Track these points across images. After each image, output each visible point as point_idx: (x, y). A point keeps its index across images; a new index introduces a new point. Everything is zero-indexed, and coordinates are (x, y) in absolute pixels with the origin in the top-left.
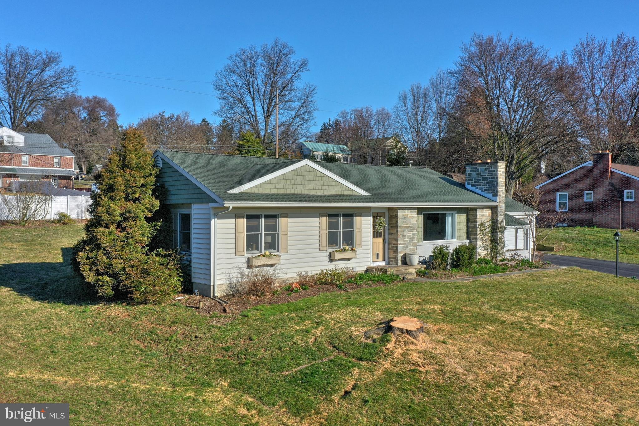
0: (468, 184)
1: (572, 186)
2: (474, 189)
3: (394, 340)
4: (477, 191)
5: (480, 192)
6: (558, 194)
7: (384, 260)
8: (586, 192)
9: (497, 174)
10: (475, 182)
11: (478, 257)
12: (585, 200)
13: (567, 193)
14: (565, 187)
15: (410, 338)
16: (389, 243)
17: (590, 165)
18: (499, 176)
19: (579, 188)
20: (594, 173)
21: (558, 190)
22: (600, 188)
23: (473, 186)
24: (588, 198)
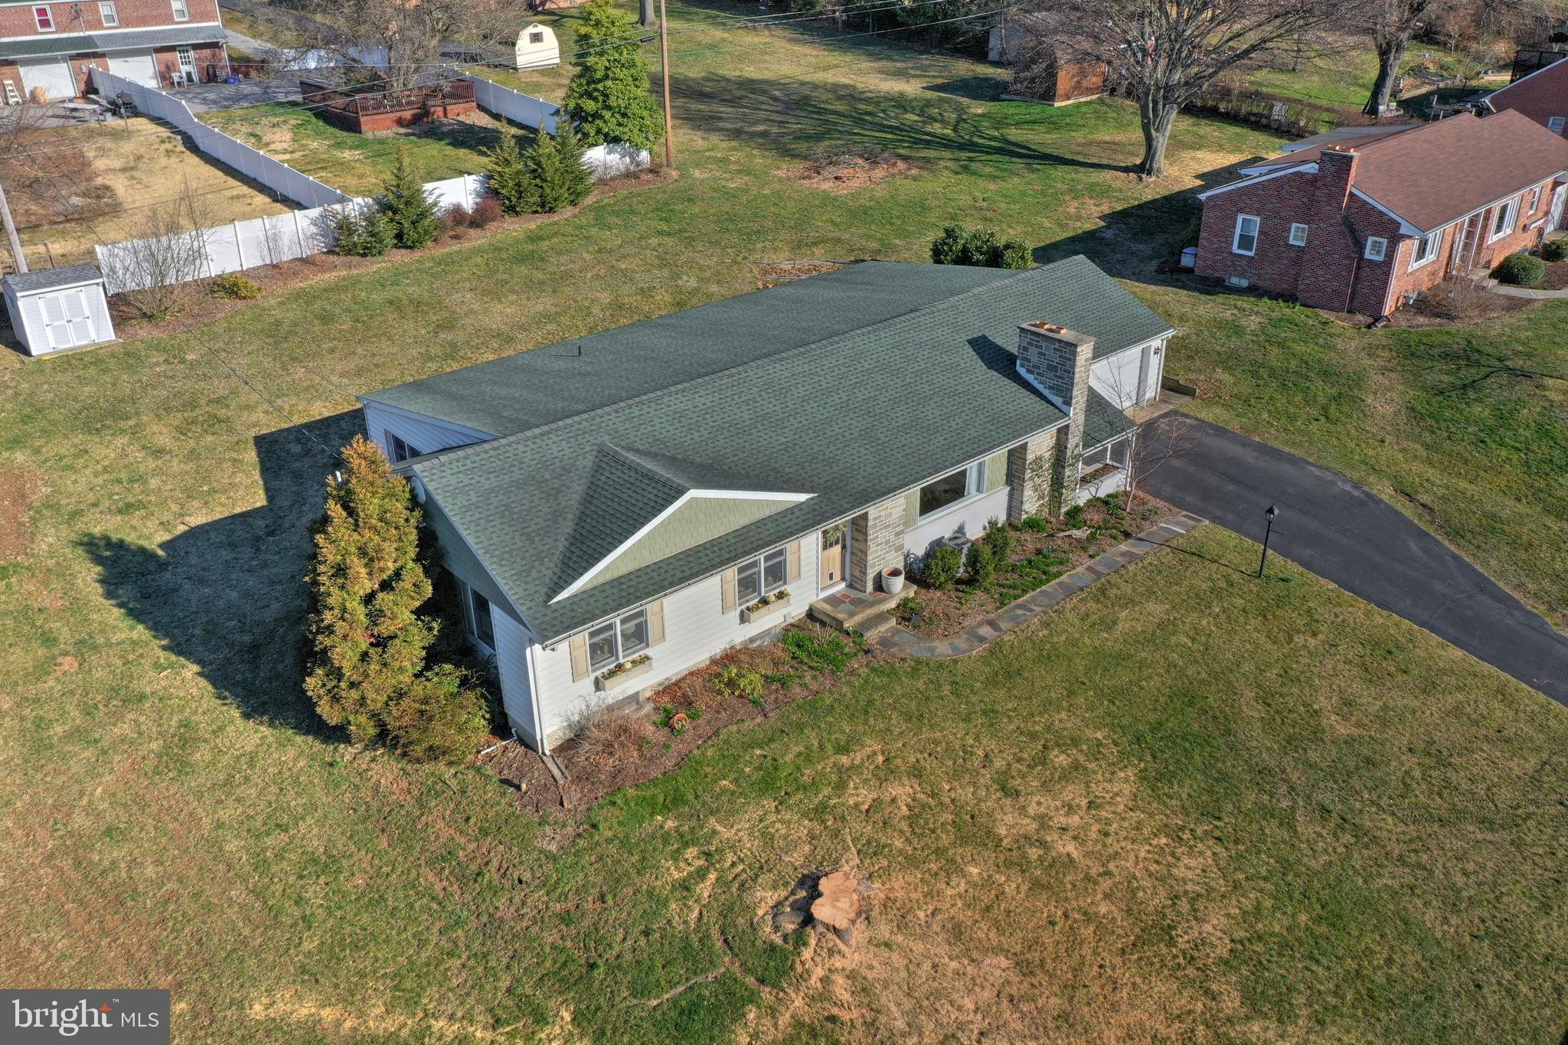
0: (1022, 365)
1: (1270, 206)
2: (1030, 378)
3: (813, 942)
4: (1036, 384)
5: (1040, 387)
6: (1240, 217)
7: (843, 579)
8: (1294, 225)
9: (1073, 366)
10: (1035, 367)
11: (1024, 516)
12: (1291, 241)
13: (1258, 219)
14: (1256, 206)
15: (838, 941)
16: (852, 553)
17: (1312, 171)
18: (1077, 370)
19: (1283, 214)
20: (1318, 193)
21: (1241, 210)
22: (1322, 225)
23: (1029, 371)
24: (1297, 235)
